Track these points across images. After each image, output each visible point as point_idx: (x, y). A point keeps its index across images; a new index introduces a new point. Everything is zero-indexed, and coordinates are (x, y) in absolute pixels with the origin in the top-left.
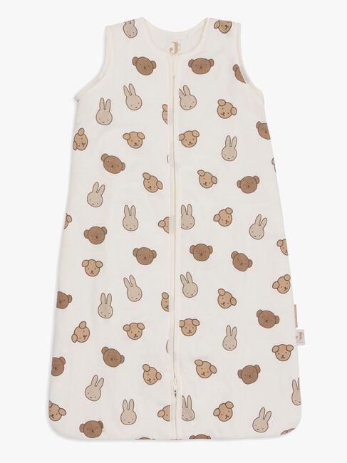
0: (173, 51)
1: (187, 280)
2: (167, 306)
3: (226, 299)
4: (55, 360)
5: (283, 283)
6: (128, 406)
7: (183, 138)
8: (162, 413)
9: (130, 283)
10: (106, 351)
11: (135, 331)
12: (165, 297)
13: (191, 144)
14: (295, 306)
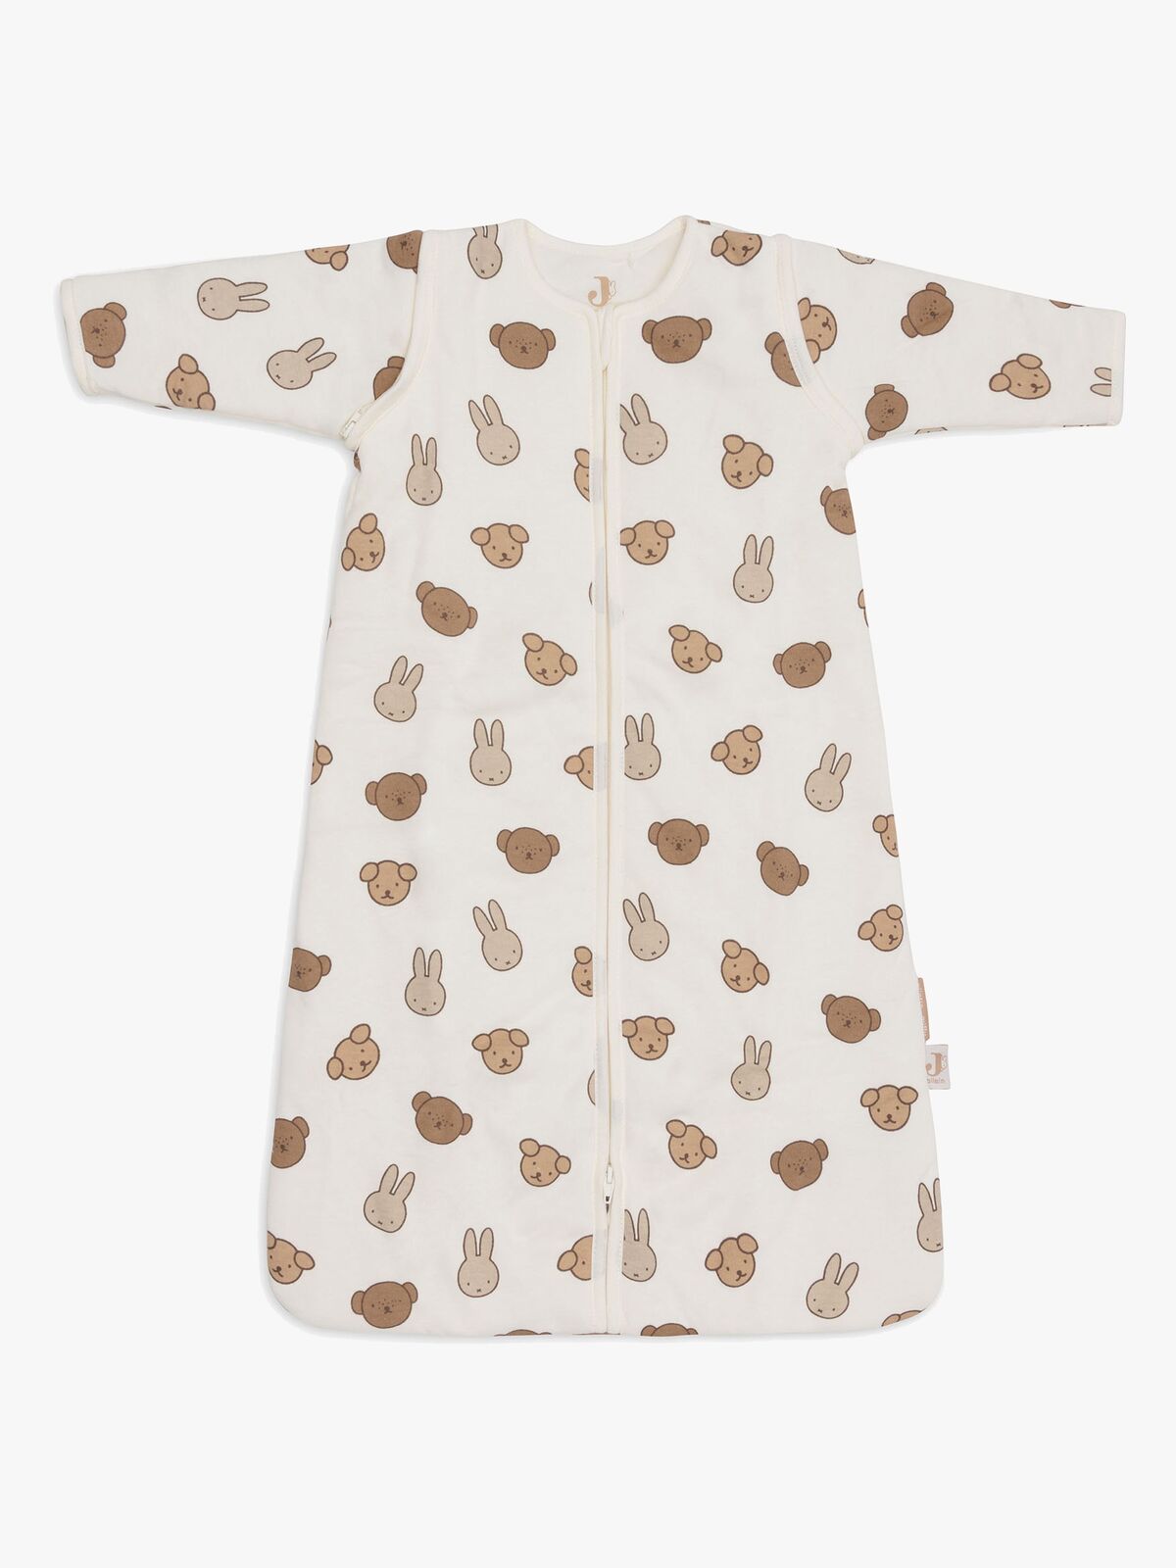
0: (598, 300)
1: (640, 912)
2: (589, 983)
3: (744, 968)
4: (280, 1124)
5: (885, 926)
6: (479, 1245)
7: (631, 539)
8: (570, 1260)
9: (490, 920)
10: (423, 1103)
11: (505, 1051)
12: (583, 959)
13: (652, 557)
14: (921, 981)
